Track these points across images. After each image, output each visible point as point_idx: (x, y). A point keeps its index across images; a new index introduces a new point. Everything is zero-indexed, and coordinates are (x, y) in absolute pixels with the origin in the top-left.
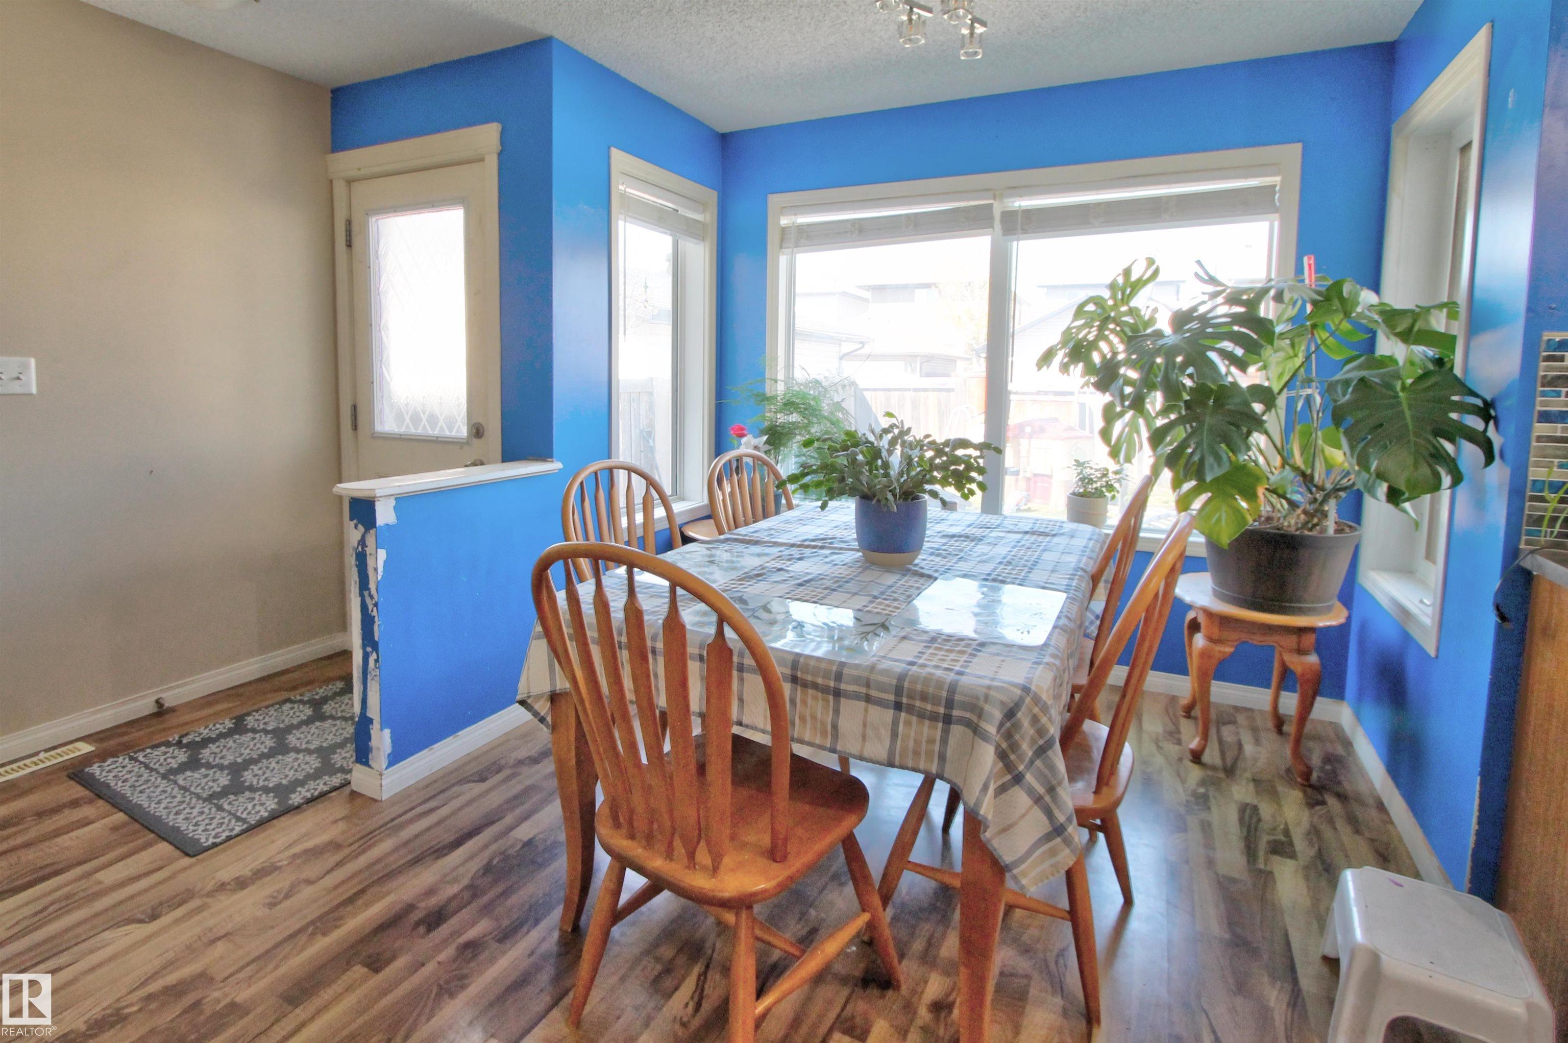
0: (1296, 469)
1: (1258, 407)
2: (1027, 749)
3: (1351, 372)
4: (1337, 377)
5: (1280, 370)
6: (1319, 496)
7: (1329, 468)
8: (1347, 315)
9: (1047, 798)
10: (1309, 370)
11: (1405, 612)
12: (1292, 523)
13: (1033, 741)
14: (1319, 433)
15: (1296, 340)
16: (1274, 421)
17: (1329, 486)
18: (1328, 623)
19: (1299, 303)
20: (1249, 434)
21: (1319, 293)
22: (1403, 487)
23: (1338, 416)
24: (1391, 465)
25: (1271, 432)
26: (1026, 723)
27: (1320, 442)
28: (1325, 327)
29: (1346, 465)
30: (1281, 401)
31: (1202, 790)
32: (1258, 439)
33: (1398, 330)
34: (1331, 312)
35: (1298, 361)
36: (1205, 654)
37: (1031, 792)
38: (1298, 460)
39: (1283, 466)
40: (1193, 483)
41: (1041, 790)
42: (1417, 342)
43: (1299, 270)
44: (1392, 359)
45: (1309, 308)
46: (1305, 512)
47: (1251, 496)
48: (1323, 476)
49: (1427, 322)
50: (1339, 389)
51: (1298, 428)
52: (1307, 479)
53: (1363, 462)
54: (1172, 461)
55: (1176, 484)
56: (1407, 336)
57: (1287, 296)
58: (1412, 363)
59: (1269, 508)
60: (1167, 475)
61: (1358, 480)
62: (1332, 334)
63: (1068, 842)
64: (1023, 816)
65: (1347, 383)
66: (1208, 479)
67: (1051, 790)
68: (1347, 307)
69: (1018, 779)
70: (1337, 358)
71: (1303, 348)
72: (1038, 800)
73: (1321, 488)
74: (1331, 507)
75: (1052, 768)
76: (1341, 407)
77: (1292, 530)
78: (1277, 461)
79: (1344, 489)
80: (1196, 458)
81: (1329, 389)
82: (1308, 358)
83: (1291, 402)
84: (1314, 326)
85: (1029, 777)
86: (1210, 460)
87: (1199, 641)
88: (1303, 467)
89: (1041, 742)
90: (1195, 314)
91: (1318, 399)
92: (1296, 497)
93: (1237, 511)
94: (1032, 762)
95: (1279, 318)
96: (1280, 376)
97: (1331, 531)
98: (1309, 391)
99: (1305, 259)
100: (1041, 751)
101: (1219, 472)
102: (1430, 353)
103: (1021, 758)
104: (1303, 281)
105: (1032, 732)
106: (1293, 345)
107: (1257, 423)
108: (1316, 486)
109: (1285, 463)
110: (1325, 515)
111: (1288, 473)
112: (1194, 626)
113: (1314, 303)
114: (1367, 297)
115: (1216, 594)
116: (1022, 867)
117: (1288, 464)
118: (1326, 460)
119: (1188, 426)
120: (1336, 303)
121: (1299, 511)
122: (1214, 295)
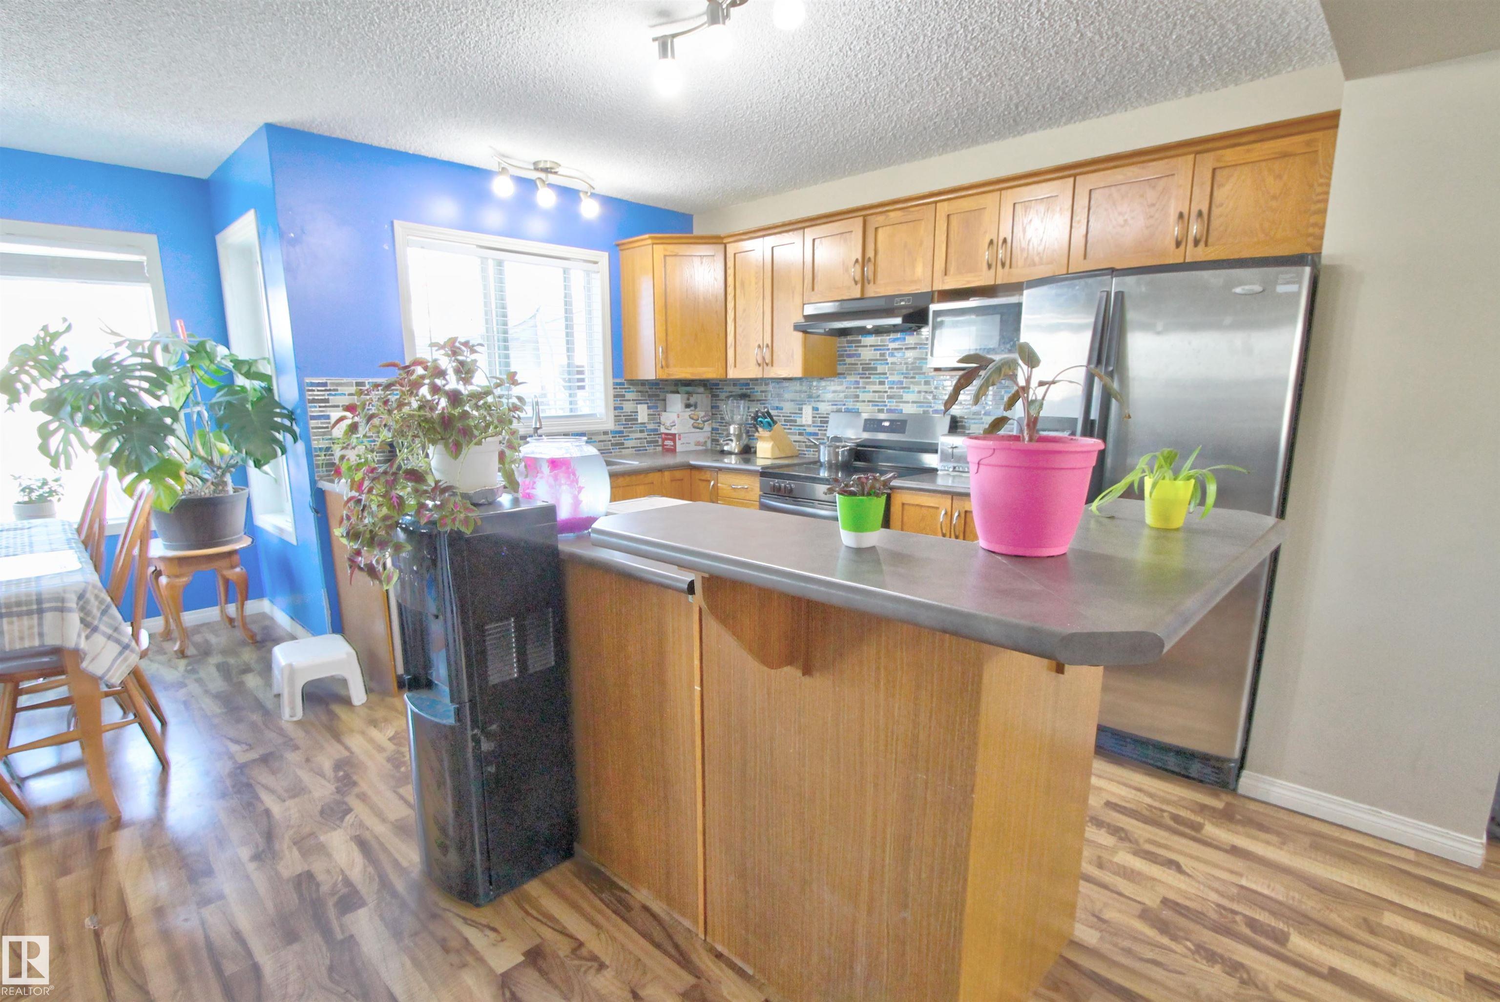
0: (201, 458)
1: (168, 421)
2: (96, 613)
3: (219, 397)
4: (214, 400)
5: (176, 395)
6: (219, 472)
7: (222, 455)
8: (212, 361)
9: (115, 635)
10: (195, 396)
11: (281, 530)
12: (206, 492)
13: (99, 608)
14: (211, 435)
15: (183, 375)
16: (180, 428)
17: (223, 466)
18: (242, 546)
19: (180, 352)
20: (165, 436)
21: (191, 347)
22: (260, 458)
23: (219, 423)
24: (252, 448)
25: (179, 435)
26: (92, 599)
27: (213, 440)
28: (201, 368)
29: (231, 452)
30: (182, 416)
31: (189, 668)
32: (171, 440)
33: (243, 372)
34: (202, 358)
35: (188, 389)
36: (170, 586)
37: (104, 634)
38: (202, 453)
39: (192, 457)
40: (135, 474)
41: (109, 631)
42: (253, 379)
43: (174, 329)
44: (243, 388)
45: (187, 357)
46: (212, 483)
47: (177, 477)
48: (219, 460)
49: (257, 367)
50: (217, 408)
51: (197, 432)
52: (210, 463)
53: (237, 447)
54: (115, 460)
55: (121, 476)
56: (248, 375)
57: (171, 348)
58: (255, 390)
59: (190, 487)
60: (112, 471)
61: (237, 459)
62: (206, 372)
63: (133, 651)
64: (103, 648)
65: (219, 404)
66: (146, 469)
67: (116, 629)
68: (211, 357)
69: (95, 629)
70: (212, 387)
71: (189, 380)
72: (109, 637)
73: (219, 468)
74: (228, 478)
75: (113, 618)
76: (219, 419)
77: (208, 496)
78: (187, 454)
79: (233, 466)
80: (133, 458)
81: (211, 408)
82: (193, 387)
83: (188, 416)
84: (192, 367)
85: (102, 627)
86: (144, 458)
87: (163, 580)
88: (205, 456)
89: (103, 607)
90: (114, 362)
91: (206, 414)
92: (206, 476)
93: (170, 488)
94: (100, 619)
95: (169, 363)
96: (178, 399)
97: (231, 492)
98: (198, 408)
99: (178, 322)
100: (104, 612)
101: (152, 465)
102: (263, 385)
103: (94, 618)
104: (178, 337)
105: (96, 603)
106: (181, 379)
107: (171, 431)
108: (216, 466)
109: (193, 454)
110: (225, 484)
111: (197, 461)
112: (158, 574)
113: (190, 354)
114: (221, 350)
115: (168, 547)
116: (110, 673)
117: (196, 456)
118: (219, 451)
119: (120, 437)
120: (204, 354)
121: (209, 484)
122: (118, 345)
